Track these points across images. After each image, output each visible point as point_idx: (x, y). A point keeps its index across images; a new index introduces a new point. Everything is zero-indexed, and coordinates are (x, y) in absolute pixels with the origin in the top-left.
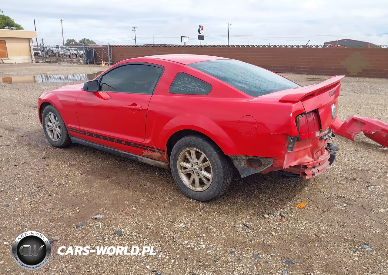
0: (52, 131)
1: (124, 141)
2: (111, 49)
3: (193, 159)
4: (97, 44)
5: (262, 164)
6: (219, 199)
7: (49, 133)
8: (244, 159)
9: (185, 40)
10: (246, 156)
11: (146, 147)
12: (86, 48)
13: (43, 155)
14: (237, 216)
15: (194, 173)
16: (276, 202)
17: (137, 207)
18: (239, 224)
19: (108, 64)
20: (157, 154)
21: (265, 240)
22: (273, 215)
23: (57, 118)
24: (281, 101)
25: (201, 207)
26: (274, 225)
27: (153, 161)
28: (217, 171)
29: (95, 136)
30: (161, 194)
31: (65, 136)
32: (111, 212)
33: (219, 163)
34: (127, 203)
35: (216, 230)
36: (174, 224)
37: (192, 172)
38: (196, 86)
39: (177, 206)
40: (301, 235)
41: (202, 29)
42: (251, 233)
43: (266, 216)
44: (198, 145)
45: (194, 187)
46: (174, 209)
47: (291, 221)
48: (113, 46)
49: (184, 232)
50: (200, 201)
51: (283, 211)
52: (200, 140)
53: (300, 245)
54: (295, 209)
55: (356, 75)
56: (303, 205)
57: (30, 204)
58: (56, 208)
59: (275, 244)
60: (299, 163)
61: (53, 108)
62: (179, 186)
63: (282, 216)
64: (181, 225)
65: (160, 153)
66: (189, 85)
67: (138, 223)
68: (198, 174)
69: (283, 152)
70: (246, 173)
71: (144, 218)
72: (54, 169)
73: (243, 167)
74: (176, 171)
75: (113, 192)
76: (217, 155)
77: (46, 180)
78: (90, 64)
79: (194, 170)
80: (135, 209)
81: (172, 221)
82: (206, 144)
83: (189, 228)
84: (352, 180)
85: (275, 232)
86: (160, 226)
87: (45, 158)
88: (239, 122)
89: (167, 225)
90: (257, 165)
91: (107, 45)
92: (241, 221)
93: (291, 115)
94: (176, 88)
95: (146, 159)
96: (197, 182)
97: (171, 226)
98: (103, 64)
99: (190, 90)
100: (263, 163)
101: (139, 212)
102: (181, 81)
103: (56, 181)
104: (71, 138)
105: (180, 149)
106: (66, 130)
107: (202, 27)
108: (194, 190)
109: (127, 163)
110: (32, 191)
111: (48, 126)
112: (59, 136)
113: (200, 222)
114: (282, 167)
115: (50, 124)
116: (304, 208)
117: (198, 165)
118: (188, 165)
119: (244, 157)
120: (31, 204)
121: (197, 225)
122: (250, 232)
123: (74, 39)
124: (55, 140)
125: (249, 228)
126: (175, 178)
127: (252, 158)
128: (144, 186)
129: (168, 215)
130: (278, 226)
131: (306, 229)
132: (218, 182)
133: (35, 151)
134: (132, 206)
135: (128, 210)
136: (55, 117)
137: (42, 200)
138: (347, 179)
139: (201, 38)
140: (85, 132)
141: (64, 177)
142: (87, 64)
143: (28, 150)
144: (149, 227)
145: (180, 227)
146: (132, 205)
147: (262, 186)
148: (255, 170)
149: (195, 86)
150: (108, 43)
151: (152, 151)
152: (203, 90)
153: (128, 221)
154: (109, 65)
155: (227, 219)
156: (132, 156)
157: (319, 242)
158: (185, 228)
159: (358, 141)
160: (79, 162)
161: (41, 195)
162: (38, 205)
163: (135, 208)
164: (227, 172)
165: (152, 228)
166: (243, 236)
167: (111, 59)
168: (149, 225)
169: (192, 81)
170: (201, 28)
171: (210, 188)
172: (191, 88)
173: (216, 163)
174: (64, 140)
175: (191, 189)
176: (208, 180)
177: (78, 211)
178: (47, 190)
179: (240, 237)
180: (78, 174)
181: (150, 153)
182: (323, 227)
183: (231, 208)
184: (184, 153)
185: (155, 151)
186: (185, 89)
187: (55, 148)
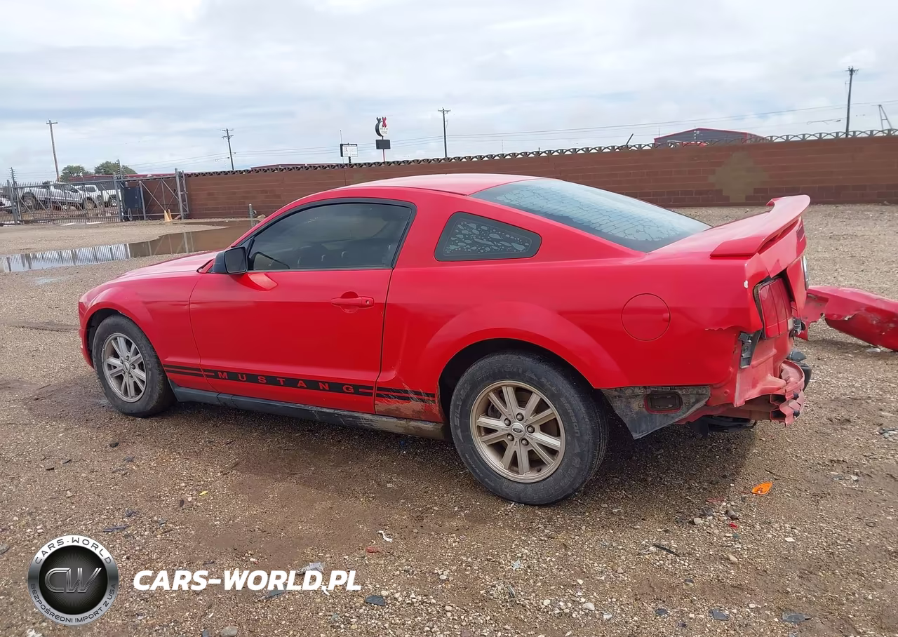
0: (120, 378)
1: (324, 383)
2: (184, 181)
3: (512, 407)
4: (139, 173)
5: (681, 403)
6: (576, 496)
7: (113, 384)
8: (639, 395)
9: (349, 151)
10: (645, 387)
11: (385, 391)
12: (123, 184)
13: (110, 438)
14: (634, 529)
15: (513, 439)
16: (704, 489)
17: (392, 535)
18: (646, 546)
19: (179, 216)
20: (415, 405)
21: (721, 575)
22: (711, 517)
23: (134, 346)
24: (714, 256)
25: (543, 518)
26: (724, 539)
27: (403, 422)
28: (577, 428)
29: (245, 379)
30: (436, 498)
31: (158, 388)
32: (335, 554)
33: (581, 408)
34: (363, 528)
35: (601, 565)
36: (500, 563)
37: (509, 437)
38: (502, 240)
39: (486, 523)
40: (793, 555)
41: (385, 125)
42: (683, 562)
43: (698, 520)
44: (524, 372)
45: (517, 473)
46: (482, 530)
47: (758, 527)
48: (188, 176)
49: (531, 581)
50: (535, 505)
51: (729, 505)
52: (526, 362)
53: (802, 577)
54: (753, 500)
55: (744, 201)
56: (766, 488)
57: (125, 557)
58: (197, 559)
59: (746, 582)
60: (762, 391)
61: (123, 321)
62: (479, 475)
63: (733, 518)
64: (517, 565)
65: (423, 400)
66: (483, 240)
67: (413, 571)
68: (524, 442)
69: (731, 369)
70: (644, 427)
71: (422, 559)
72: (151, 469)
73: (637, 413)
74: (468, 438)
75: (319, 507)
76: (572, 391)
77: (142, 496)
78: (135, 219)
79: (513, 433)
80: (391, 540)
81: (490, 559)
82: (543, 368)
83: (537, 568)
84: (842, 423)
85: (733, 553)
86: (467, 573)
87: (116, 445)
88: (622, 311)
89: (483, 569)
90: (670, 406)
91: (172, 175)
92: (647, 540)
93: (746, 284)
94: (453, 247)
95: (384, 419)
96: (524, 460)
97: (494, 570)
98: (167, 218)
99: (487, 249)
100: (684, 399)
101: (402, 546)
102: (463, 232)
103: (168, 496)
104: (176, 390)
105: (475, 387)
106: (163, 372)
107: (384, 122)
108: (518, 481)
109: (323, 435)
110: (118, 526)
111: (110, 366)
112: (142, 388)
113: (557, 554)
114: (732, 404)
115: (114, 361)
116: (770, 494)
117: (525, 420)
118: (497, 423)
119: (640, 391)
120: (128, 558)
121: (554, 559)
122: (678, 560)
123: (82, 165)
124: (132, 398)
125: (672, 552)
126: (466, 458)
127: (660, 390)
128: (389, 485)
129: (476, 546)
130: (734, 541)
131: (798, 540)
132: (581, 455)
133: (83, 431)
134: (381, 534)
135: (374, 544)
136: (128, 344)
137: (152, 544)
138: (831, 421)
139: (383, 145)
140: (215, 372)
141: (183, 484)
142: (127, 219)
143: (66, 429)
144: (444, 577)
145: (516, 570)
146: (380, 532)
147: (659, 457)
148: (666, 418)
149: (498, 241)
150: (176, 169)
151: (400, 398)
152: (521, 248)
153: (385, 571)
154: (180, 218)
155: (615, 538)
156: (345, 416)
157: (839, 566)
158: (529, 571)
159: (815, 339)
160: (207, 446)
161: (146, 533)
162: (146, 558)
163: (390, 538)
164: (599, 429)
165: (451, 579)
166: (667, 572)
167: (185, 205)
168: (442, 574)
169: (489, 230)
170: (381, 124)
171: (560, 470)
172: (489, 246)
173: (573, 410)
174: (156, 396)
175: (509, 478)
176: (552, 452)
177: (252, 560)
178: (156, 518)
179: (660, 576)
180: (215, 472)
181: (395, 405)
182: (832, 531)
183: (612, 513)
184: (487, 395)
185: (408, 399)
186: (475, 248)
187: (131, 418)
